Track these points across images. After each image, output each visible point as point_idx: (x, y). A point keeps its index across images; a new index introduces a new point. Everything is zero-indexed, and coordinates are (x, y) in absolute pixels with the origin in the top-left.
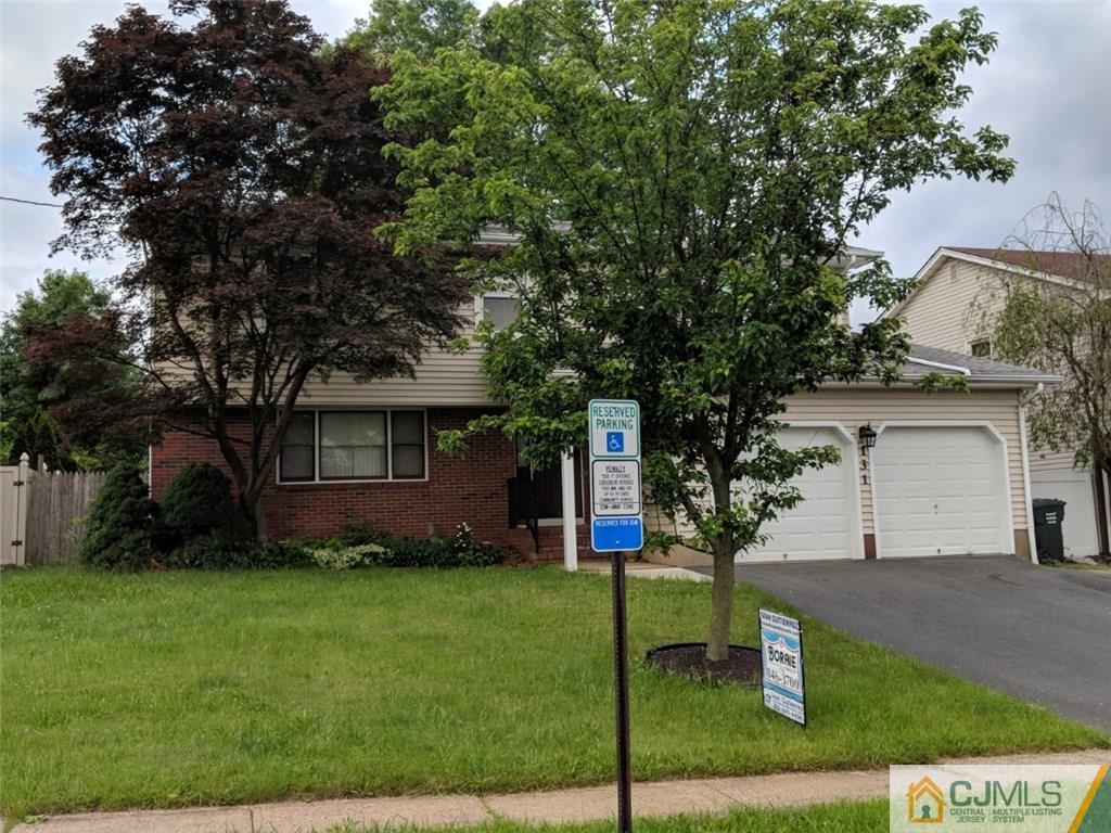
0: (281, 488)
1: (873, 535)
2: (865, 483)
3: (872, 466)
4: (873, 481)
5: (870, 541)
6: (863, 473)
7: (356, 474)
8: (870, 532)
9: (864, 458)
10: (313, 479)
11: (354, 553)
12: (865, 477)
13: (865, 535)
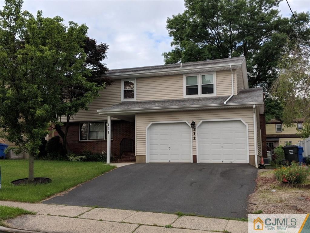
0: (80, 142)
1: (196, 156)
2: (194, 139)
3: (196, 134)
4: (197, 138)
5: (195, 157)
6: (194, 136)
7: (98, 138)
8: (194, 154)
9: (194, 131)
10: (87, 140)
11: (78, 158)
12: (194, 137)
13: (193, 155)
